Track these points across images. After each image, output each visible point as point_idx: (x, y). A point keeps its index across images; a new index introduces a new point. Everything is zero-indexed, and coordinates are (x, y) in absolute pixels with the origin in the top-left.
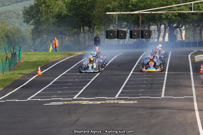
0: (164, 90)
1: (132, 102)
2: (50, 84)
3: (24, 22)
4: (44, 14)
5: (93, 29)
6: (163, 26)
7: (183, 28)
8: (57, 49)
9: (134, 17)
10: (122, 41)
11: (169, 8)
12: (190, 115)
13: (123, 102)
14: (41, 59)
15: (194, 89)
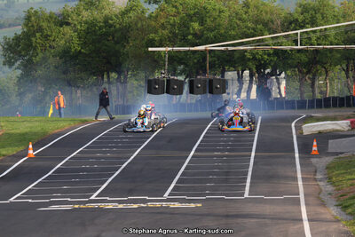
0: (248, 184)
1: (193, 205)
2: (50, 173)
3: (4, 64)
4: (39, 51)
5: (126, 77)
6: (247, 73)
7: (283, 75)
8: (62, 111)
9: (197, 56)
10: (176, 98)
11: (258, 41)
12: (293, 228)
13: (177, 205)
14: (34, 130)
15: (300, 183)
